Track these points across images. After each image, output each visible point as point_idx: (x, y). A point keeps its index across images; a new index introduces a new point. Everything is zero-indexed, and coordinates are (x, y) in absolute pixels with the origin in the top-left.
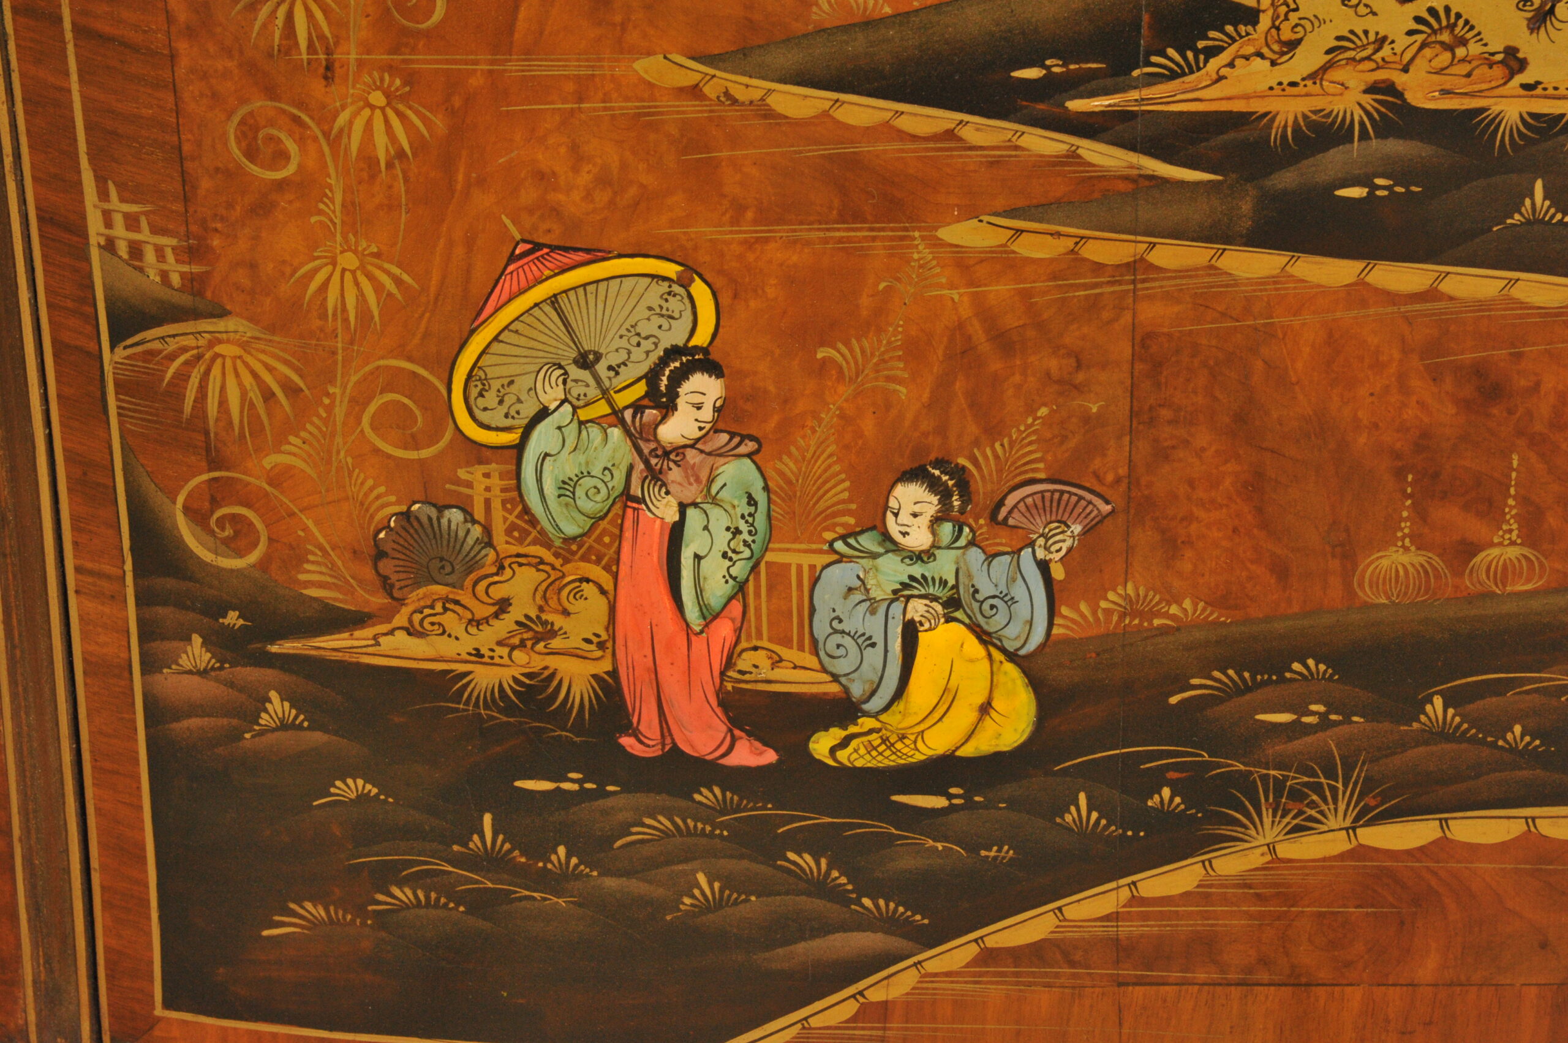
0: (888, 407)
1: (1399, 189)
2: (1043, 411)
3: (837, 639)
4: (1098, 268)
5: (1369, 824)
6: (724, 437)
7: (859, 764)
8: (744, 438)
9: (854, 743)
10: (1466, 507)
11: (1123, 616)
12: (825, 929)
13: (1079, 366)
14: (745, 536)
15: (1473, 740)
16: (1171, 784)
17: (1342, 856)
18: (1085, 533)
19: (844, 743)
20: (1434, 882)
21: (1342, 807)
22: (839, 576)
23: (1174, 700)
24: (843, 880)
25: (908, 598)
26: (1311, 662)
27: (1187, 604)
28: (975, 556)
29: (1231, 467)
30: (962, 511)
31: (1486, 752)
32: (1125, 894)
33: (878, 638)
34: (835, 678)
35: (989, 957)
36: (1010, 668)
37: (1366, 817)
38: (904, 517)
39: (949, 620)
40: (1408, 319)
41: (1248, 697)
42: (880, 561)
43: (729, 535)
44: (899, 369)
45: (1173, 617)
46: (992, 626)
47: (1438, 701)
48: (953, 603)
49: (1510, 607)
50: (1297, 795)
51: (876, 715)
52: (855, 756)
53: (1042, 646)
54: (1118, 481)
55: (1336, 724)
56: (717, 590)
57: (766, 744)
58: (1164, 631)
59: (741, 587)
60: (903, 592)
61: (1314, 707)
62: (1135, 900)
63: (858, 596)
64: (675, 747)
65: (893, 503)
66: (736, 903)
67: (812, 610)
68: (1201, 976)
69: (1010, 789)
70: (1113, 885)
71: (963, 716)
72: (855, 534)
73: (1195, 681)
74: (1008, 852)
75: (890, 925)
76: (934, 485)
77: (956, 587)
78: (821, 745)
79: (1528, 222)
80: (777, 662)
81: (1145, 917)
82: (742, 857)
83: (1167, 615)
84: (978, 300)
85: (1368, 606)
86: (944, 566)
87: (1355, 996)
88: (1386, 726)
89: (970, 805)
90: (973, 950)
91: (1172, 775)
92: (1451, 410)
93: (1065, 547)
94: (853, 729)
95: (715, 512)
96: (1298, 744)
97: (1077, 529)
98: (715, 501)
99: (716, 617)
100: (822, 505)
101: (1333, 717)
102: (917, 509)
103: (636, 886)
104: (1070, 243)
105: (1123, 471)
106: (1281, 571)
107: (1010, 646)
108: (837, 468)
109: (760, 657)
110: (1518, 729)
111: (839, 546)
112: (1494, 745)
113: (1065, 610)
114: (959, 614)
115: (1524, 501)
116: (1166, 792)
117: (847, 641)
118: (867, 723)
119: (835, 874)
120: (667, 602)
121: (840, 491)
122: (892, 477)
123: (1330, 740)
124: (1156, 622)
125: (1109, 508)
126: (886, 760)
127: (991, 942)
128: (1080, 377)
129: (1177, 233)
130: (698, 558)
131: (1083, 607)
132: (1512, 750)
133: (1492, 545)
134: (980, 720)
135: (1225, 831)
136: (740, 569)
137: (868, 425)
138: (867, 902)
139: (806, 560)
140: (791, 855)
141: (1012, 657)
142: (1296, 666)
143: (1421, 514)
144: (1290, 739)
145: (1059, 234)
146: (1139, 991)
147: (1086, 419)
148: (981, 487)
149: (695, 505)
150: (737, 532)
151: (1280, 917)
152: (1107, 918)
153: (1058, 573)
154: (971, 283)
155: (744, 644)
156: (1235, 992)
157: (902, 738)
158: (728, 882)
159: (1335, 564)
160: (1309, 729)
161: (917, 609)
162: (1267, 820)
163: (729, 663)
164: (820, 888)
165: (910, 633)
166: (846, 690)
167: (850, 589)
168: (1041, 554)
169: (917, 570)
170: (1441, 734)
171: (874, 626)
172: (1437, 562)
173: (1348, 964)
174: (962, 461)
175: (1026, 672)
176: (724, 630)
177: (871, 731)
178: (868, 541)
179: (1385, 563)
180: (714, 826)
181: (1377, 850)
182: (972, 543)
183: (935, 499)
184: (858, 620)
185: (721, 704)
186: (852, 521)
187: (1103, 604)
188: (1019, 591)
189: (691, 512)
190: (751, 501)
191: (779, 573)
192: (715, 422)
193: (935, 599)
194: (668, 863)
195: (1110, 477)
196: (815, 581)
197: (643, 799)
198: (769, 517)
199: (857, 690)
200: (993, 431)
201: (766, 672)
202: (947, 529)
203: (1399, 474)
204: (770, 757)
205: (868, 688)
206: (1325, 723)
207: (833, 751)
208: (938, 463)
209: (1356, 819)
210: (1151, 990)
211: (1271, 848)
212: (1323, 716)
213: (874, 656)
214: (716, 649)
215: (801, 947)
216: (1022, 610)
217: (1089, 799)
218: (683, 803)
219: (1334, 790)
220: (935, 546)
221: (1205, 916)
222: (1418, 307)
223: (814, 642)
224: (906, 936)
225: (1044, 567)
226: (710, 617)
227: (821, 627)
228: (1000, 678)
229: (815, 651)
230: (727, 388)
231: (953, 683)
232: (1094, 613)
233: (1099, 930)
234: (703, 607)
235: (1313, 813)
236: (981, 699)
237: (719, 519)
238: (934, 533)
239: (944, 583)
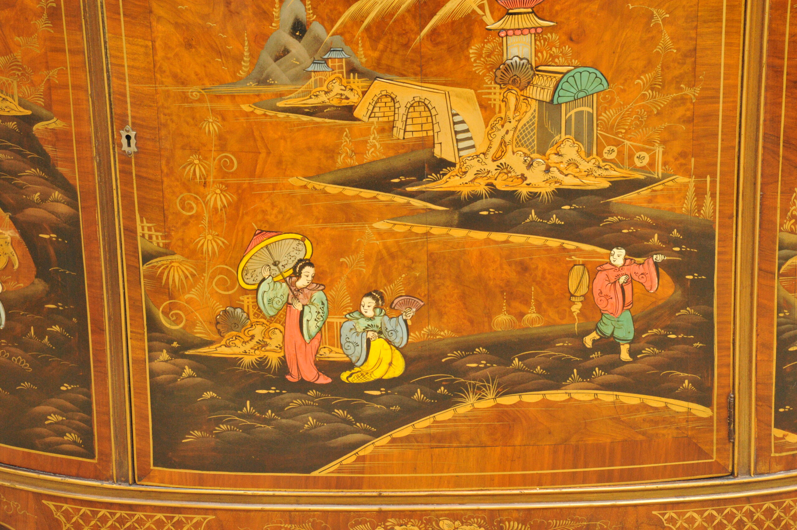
0: (360, 275)
1: (496, 212)
2: (403, 276)
3: (348, 344)
4: (417, 234)
5: (500, 396)
6: (315, 285)
7: (355, 382)
8: (320, 285)
9: (353, 375)
10: (520, 302)
11: (428, 335)
12: (347, 433)
13: (413, 262)
14: (321, 314)
15: (527, 371)
16: (444, 386)
17: (492, 407)
18: (417, 311)
19: (351, 376)
20: (519, 414)
21: (492, 392)
22: (348, 325)
23: (443, 360)
24: (351, 418)
25: (368, 331)
26: (481, 348)
27: (446, 331)
28: (386, 318)
29: (456, 291)
30: (382, 305)
31: (531, 374)
32: (432, 420)
33: (359, 343)
34: (348, 356)
35: (394, 440)
36: (397, 351)
37: (499, 395)
38: (366, 307)
39: (379, 337)
40: (501, 249)
41: (464, 359)
42: (359, 320)
43: (317, 314)
44: (363, 264)
45: (442, 336)
46: (392, 339)
47: (517, 359)
48: (380, 333)
49: (534, 331)
50: (479, 388)
51: (359, 367)
52: (354, 380)
53: (406, 345)
54: (425, 296)
55: (489, 367)
56: (314, 330)
57: (328, 376)
58: (440, 340)
59: (320, 329)
60: (366, 330)
61: (482, 362)
62: (435, 422)
63: (353, 331)
64: (302, 378)
65: (362, 303)
66: (320, 426)
67: (341, 336)
68: (455, 445)
69: (398, 389)
70: (428, 417)
71: (384, 366)
72: (352, 313)
73: (449, 355)
74: (398, 408)
75: (366, 431)
76: (374, 298)
77: (381, 328)
78: (344, 376)
79: (531, 221)
80: (331, 351)
81: (438, 427)
82: (322, 411)
83: (440, 335)
84: (384, 244)
85: (495, 331)
86: (377, 321)
87: (498, 449)
88: (503, 367)
89: (387, 394)
90: (389, 438)
91: (444, 383)
92: (515, 274)
93: (411, 315)
94: (353, 371)
95: (312, 307)
96: (479, 373)
97: (414, 310)
98: (312, 304)
99: (313, 338)
100: (342, 304)
101: (488, 365)
102: (369, 305)
103: (291, 422)
104: (409, 227)
105: (426, 292)
106: (471, 322)
107: (397, 345)
108: (347, 293)
109: (326, 350)
110: (539, 367)
111: (348, 316)
112: (532, 372)
113: (412, 334)
114: (382, 336)
115: (536, 300)
116: (442, 388)
117: (351, 345)
118: (357, 369)
119: (349, 416)
120: (300, 334)
121: (348, 300)
122: (362, 296)
123: (487, 372)
124: (438, 337)
125: (422, 304)
126: (362, 380)
127: (394, 436)
128: (413, 266)
129: (437, 224)
130: (308, 321)
131: (417, 333)
132: (538, 374)
133: (528, 313)
134: (389, 367)
135: (459, 400)
136: (320, 324)
137: (355, 280)
138: (358, 424)
139: (339, 321)
140: (336, 411)
141: (397, 348)
142: (477, 350)
143: (509, 305)
144: (476, 372)
145: (406, 225)
146: (437, 449)
147: (415, 278)
148: (386, 297)
149: (307, 305)
150: (319, 313)
151: (476, 425)
152: (427, 427)
153: (409, 323)
154: (382, 239)
155: (321, 346)
156: (464, 449)
157: (367, 373)
158: (318, 419)
159: (486, 319)
160: (481, 369)
161: (370, 335)
162: (471, 396)
163: (317, 352)
164: (344, 420)
165: (369, 341)
166: (351, 359)
167: (351, 329)
168: (404, 317)
169: (370, 323)
170: (518, 370)
171: (358, 340)
172: (514, 318)
173: (496, 440)
174: (381, 290)
175: (402, 353)
176: (316, 342)
177: (358, 372)
178: (356, 315)
179: (500, 319)
180: (314, 402)
181: (502, 405)
182: (385, 315)
183: (374, 302)
184: (354, 338)
185: (316, 365)
186: (351, 309)
187: (423, 332)
188: (399, 329)
189: (306, 307)
190: (323, 304)
191: (331, 325)
192: (312, 280)
193: (375, 331)
194: (301, 414)
195: (423, 295)
196: (341, 327)
197: (293, 395)
198: (328, 308)
199: (354, 359)
200: (390, 282)
201: (328, 355)
202: (378, 310)
203: (502, 292)
204: (329, 380)
205: (357, 359)
206: (486, 367)
207: (347, 378)
208: (375, 291)
209: (496, 396)
210: (440, 449)
211: (473, 405)
212: (485, 365)
213: (358, 349)
214: (313, 348)
215: (340, 439)
216: (400, 334)
217: (421, 391)
218: (305, 396)
219: (489, 387)
220: (375, 316)
221: (455, 426)
222: (504, 245)
223: (341, 345)
224: (370, 435)
225: (405, 321)
226: (312, 339)
227: (343, 341)
228: (394, 355)
229: (342, 348)
230: (315, 270)
231: (381, 356)
232: (420, 335)
233: (425, 431)
234: (310, 336)
235: (484, 394)
236: (389, 361)
237: (314, 309)
238: (374, 312)
239: (377, 327)
